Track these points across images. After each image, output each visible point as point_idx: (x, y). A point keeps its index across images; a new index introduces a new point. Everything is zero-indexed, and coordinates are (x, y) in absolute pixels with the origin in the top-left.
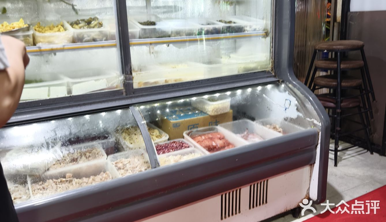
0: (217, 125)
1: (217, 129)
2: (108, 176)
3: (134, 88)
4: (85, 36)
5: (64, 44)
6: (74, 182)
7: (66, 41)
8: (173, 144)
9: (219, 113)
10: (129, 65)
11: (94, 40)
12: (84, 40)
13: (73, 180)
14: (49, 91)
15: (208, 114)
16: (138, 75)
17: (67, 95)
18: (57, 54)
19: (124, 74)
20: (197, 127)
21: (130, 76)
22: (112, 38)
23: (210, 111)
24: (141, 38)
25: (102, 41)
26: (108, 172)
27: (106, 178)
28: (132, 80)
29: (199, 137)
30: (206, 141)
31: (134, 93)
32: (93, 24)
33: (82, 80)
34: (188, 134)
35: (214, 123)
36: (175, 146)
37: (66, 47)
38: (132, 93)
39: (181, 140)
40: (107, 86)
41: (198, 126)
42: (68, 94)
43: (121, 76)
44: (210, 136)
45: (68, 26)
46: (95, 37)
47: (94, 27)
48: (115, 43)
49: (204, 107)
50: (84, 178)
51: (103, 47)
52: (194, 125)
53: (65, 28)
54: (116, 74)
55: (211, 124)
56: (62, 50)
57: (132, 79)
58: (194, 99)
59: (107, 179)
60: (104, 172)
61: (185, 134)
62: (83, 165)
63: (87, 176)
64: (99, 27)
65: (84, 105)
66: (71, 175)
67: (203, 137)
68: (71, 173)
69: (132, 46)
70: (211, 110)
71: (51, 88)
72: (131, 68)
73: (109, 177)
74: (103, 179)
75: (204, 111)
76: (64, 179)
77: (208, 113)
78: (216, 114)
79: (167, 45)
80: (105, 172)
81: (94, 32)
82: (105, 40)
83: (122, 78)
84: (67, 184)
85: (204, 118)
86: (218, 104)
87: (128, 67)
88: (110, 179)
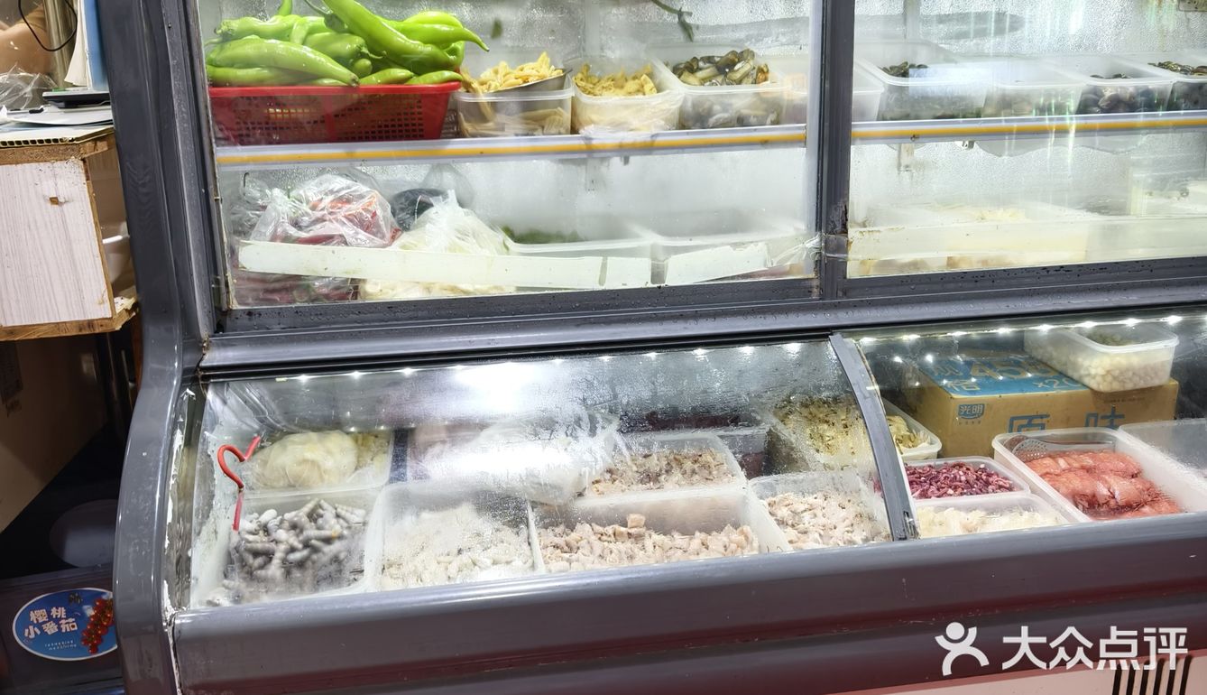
0: (1114, 427)
1: (1114, 439)
2: (747, 538)
3: (848, 277)
4: (717, 108)
5: (655, 131)
6: (648, 543)
7: (662, 123)
8: (955, 471)
9: (1129, 386)
10: (840, 204)
11: (741, 121)
12: (712, 120)
13: (647, 535)
14: (604, 267)
15: (1085, 386)
16: (866, 235)
17: (650, 285)
18: (633, 159)
19: (820, 229)
20: (1043, 427)
21: (842, 238)
22: (796, 114)
23: (1094, 377)
24: (884, 119)
25: (764, 125)
26: (746, 528)
27: (740, 546)
28: (846, 252)
29: (1048, 461)
30: (1071, 475)
31: (845, 294)
32: (738, 70)
33: (696, 241)
34: (1010, 446)
35: (1104, 417)
36: (963, 478)
37: (660, 140)
38: (840, 294)
39: (983, 461)
40: (765, 265)
41: (1045, 420)
42: (653, 282)
43: (810, 237)
44: (1089, 461)
45: (667, 75)
46: (745, 112)
47: (740, 82)
48: (802, 132)
49: (1072, 358)
50: (677, 536)
51: (765, 143)
52: (1031, 418)
53: (657, 81)
54: (797, 229)
55: (1093, 419)
56: (648, 148)
57: (843, 248)
58: (1044, 328)
59: (743, 548)
60: (736, 526)
61: (996, 445)
62: (676, 494)
63: (687, 531)
64: (755, 82)
65: (696, 316)
66: (643, 519)
67: (1062, 463)
68: (641, 513)
69: (858, 142)
70: (1101, 371)
71: (611, 260)
72: (846, 212)
73: (752, 543)
74: (733, 546)
75: (1070, 373)
76: (623, 529)
77: (1087, 381)
78: (1116, 387)
79: (967, 143)
80: (739, 526)
81: (740, 96)
82: (773, 123)
83: (814, 242)
84: (629, 545)
85: (1070, 397)
86: (1128, 355)
87: (836, 209)
88: (752, 550)
